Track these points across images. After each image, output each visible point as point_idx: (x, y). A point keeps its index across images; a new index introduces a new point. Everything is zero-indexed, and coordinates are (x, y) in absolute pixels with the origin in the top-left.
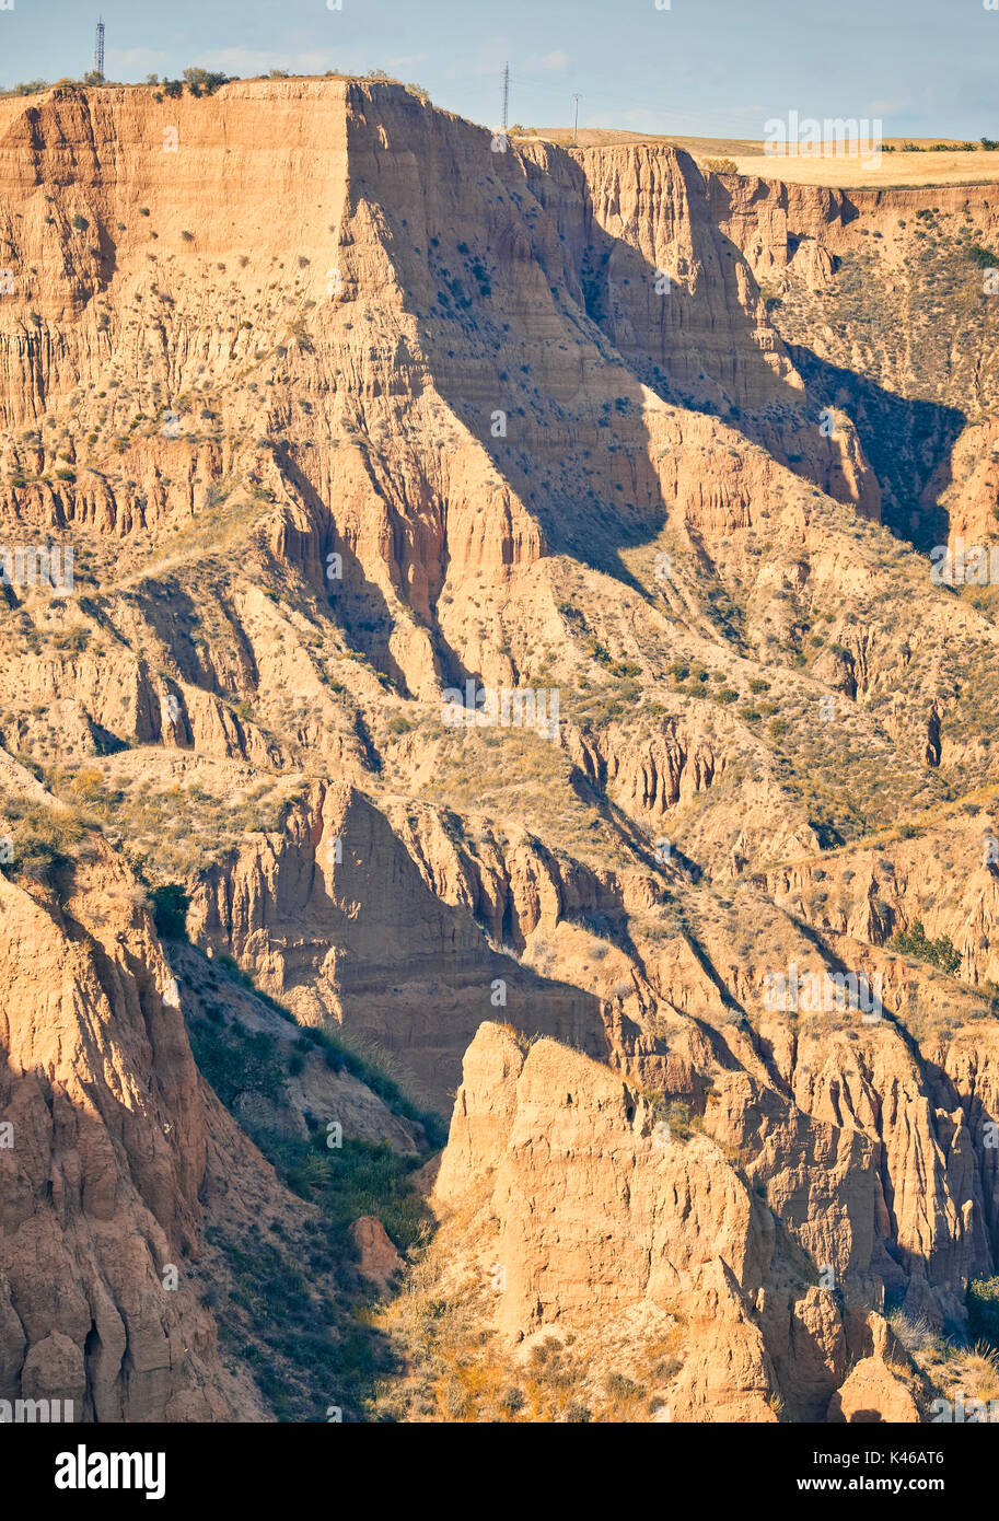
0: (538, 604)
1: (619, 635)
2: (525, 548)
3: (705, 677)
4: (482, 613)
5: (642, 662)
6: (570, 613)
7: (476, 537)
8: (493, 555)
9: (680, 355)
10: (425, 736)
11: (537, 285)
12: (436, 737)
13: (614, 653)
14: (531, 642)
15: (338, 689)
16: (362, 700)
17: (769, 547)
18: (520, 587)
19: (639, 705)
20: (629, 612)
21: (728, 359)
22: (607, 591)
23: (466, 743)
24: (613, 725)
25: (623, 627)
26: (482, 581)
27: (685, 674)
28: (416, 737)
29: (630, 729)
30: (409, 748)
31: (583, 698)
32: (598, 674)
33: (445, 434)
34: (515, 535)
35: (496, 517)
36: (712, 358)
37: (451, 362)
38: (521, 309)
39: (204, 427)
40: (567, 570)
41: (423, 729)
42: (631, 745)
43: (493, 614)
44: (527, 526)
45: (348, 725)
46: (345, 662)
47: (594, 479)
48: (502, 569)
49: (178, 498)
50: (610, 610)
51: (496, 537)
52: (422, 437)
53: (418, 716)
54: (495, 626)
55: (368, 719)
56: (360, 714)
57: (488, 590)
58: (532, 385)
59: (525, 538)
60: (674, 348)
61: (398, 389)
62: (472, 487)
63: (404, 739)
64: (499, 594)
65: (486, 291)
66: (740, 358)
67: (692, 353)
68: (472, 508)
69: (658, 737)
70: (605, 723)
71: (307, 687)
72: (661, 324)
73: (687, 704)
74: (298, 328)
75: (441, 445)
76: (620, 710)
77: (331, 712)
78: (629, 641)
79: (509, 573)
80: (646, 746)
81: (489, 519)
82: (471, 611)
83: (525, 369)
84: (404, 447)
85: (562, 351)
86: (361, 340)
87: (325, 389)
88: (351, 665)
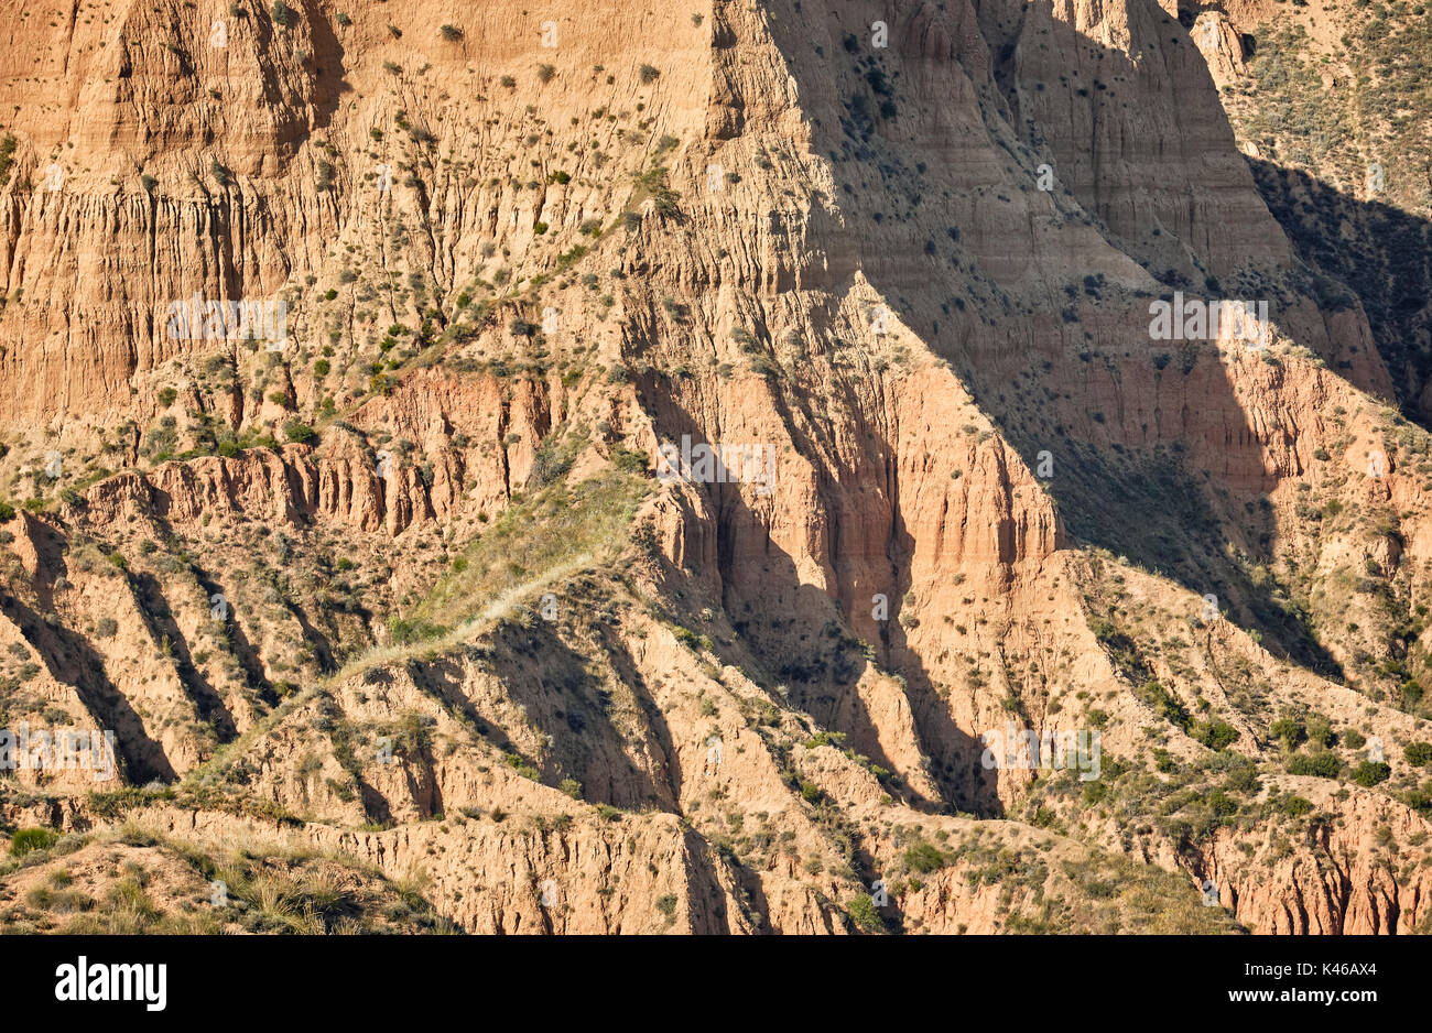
0: (1059, 628)
1: (1191, 676)
2: (1033, 536)
3: (1332, 740)
4: (970, 644)
5: (1234, 720)
6: (1116, 642)
7: (953, 518)
8: (982, 547)
9: (1123, 198)
10: (973, 878)
11: (963, 99)
12: (992, 880)
13: (1191, 705)
14: (1055, 691)
15: (818, 797)
16: (855, 815)
17: (1335, 508)
18: (1030, 597)
19: (1262, 798)
20: (1202, 635)
21: (1184, 201)
22: (1162, 602)
23: (1049, 891)
24: (1223, 833)
25: (1197, 661)
26: (966, 590)
27: (1301, 736)
28: (955, 877)
29: (1251, 838)
30: (943, 898)
31: (1170, 788)
32: (1184, 747)
33: (886, 351)
34: (1017, 513)
35: (985, 486)
36: (1165, 202)
37: (879, 231)
38: (940, 138)
39: (515, 348)
40: (1097, 568)
41: (964, 866)
42: (1256, 865)
43: (989, 646)
44: (1034, 501)
45: (843, 862)
46: (822, 751)
47: (1062, 405)
48: (998, 571)
49: (481, 467)
50: (1171, 633)
51: (986, 518)
52: (852, 355)
53: (955, 842)
54: (992, 665)
55: (869, 844)
56: (856, 839)
57: (977, 606)
58: (966, 259)
59: (1033, 518)
60: (1115, 188)
61: (812, 279)
62: (939, 436)
63: (933, 882)
64: (997, 613)
65: (888, 111)
66: (1199, 199)
67: (1141, 196)
68: (942, 471)
69: (1304, 853)
70: (1210, 830)
71: (764, 798)
72: (1094, 153)
73: (1343, 795)
74: (654, 181)
75: (882, 368)
76: (1233, 807)
77: (809, 838)
78: (1209, 684)
79: (1010, 577)
80: (1284, 870)
81: (974, 490)
82: (951, 639)
83: (954, 234)
84: (828, 375)
85: (1002, 204)
86: (754, 201)
87: (701, 283)
88: (830, 756)
